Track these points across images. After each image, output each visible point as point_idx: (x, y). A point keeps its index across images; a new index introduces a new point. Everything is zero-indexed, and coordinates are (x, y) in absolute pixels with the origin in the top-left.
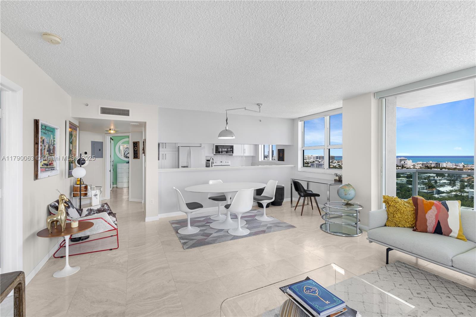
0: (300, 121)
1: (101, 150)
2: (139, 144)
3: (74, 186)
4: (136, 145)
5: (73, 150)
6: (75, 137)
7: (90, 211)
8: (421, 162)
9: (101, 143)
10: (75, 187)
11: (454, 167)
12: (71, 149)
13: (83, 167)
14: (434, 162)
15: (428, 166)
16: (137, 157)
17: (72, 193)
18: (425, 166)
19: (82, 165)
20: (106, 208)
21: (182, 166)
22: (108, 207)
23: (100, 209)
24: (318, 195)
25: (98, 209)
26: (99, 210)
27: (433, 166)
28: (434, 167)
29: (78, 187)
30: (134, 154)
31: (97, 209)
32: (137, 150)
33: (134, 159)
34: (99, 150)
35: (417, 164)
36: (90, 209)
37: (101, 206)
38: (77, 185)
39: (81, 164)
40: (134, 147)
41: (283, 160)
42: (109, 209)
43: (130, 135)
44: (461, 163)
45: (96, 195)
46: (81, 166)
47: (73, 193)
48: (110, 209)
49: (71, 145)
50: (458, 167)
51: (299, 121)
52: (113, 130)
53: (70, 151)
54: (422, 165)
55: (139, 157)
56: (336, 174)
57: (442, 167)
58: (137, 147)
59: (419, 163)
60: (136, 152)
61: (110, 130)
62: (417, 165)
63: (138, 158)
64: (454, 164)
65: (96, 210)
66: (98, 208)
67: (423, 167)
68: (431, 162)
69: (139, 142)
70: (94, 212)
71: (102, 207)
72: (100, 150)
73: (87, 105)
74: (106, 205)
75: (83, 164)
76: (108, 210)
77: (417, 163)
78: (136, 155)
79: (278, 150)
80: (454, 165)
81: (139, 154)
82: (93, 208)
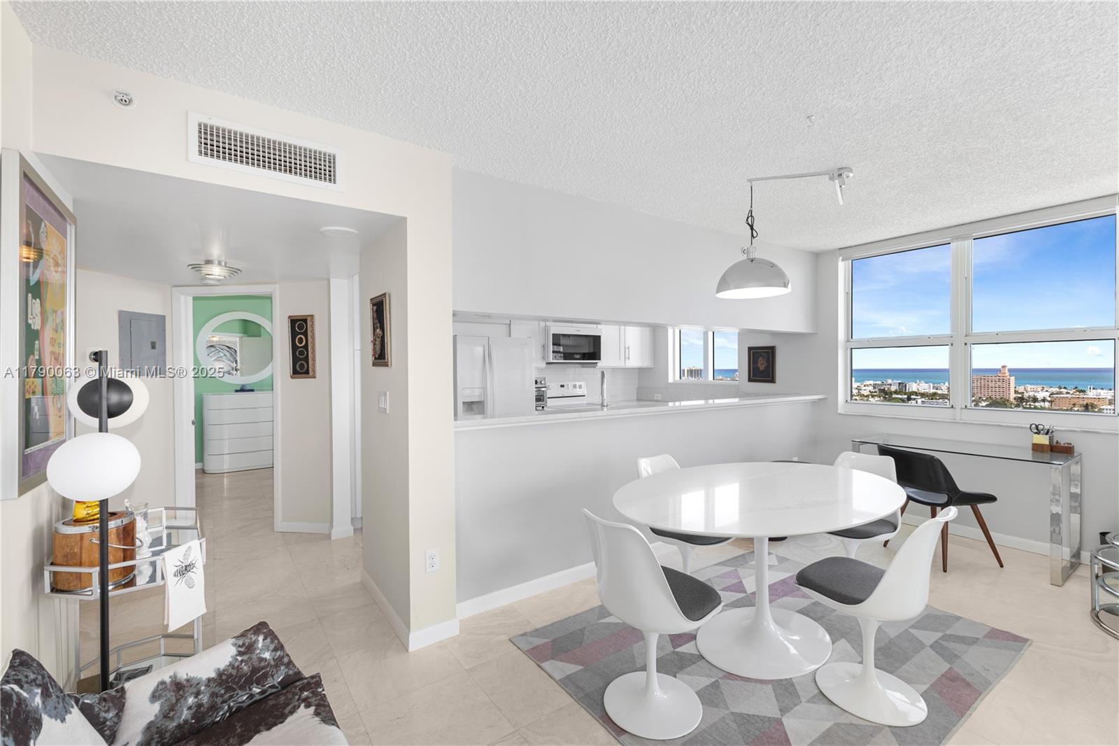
0: (843, 260)
1: (157, 345)
2: (312, 326)
3: (54, 535)
4: (300, 327)
5: (48, 335)
6: (57, 264)
7: (171, 696)
8: (872, 382)
9: (160, 322)
10: (67, 536)
11: (932, 391)
12: (36, 324)
13: (119, 432)
14: (895, 381)
15: (884, 389)
16: (307, 372)
17: (47, 575)
18: (880, 390)
19: (110, 420)
20: (267, 655)
21: (465, 401)
22: (275, 650)
23: (230, 670)
24: (991, 499)
25: (220, 674)
26: (231, 675)
27: (893, 388)
28: (896, 392)
29: (82, 535)
30: (295, 360)
31: (213, 675)
32: (306, 347)
33: (292, 377)
34: (149, 346)
35: (865, 386)
36: (174, 678)
37: (234, 651)
38: (78, 522)
39: (105, 414)
40: (294, 334)
41: (772, 380)
42: (281, 658)
43: (276, 290)
44: (944, 384)
45: (185, 570)
46: (102, 428)
47: (55, 574)
48: (286, 660)
49: (35, 305)
50: (939, 392)
51: (841, 258)
52: (220, 264)
53: (30, 337)
54: (874, 388)
55: (314, 371)
56: (1037, 427)
57: (910, 390)
58: (306, 334)
59: (868, 383)
60: (302, 353)
61: (208, 262)
62: (864, 388)
63: (311, 373)
64: (932, 385)
65: (209, 680)
66: (222, 667)
67: (876, 392)
68: (890, 381)
69: (312, 316)
70: (197, 694)
71: (240, 654)
72: (153, 347)
73: (126, 102)
74: (261, 638)
75: (115, 412)
76: (278, 662)
77: (865, 383)
78: (302, 366)
79: (750, 349)
80: (932, 388)
81: (314, 360)
82: (192, 675)
